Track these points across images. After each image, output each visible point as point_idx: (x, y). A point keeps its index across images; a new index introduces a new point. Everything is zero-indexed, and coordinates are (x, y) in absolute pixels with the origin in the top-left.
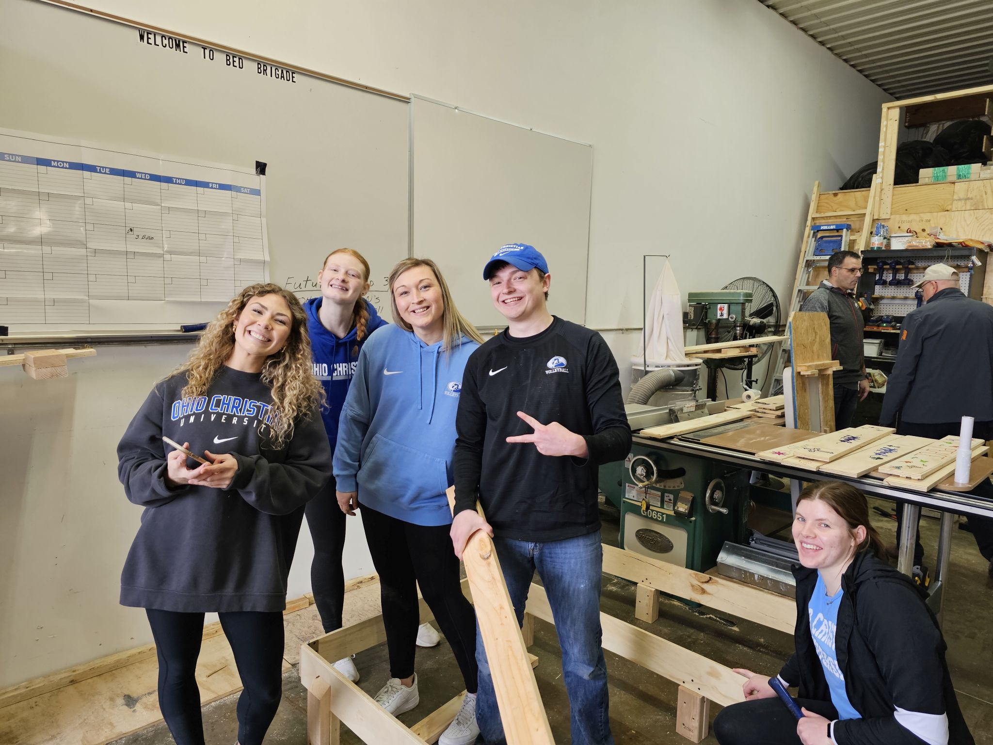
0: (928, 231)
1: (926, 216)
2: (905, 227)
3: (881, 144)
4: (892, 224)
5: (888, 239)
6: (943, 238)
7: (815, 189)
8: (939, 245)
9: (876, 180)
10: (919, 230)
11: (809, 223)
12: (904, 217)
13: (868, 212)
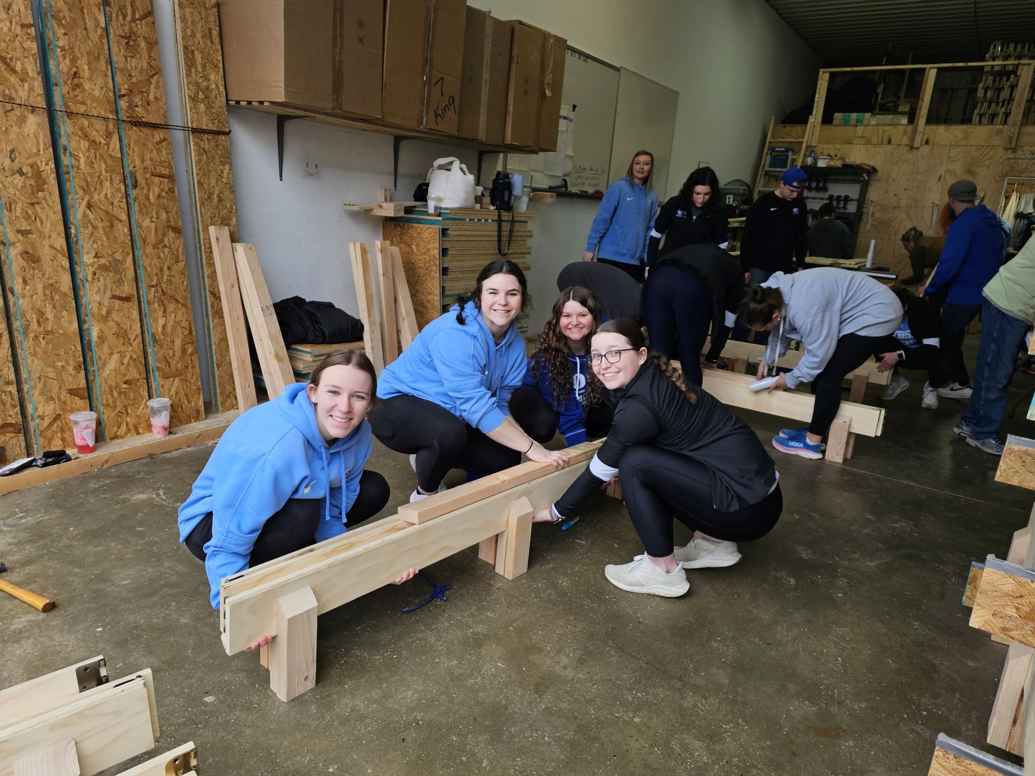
0: (839, 156)
1: (838, 146)
2: (826, 152)
3: (817, 96)
4: (818, 150)
5: (815, 160)
6: (848, 161)
7: (772, 122)
8: (845, 166)
9: (811, 120)
10: (833, 155)
11: (767, 145)
12: (825, 146)
13: (805, 140)
